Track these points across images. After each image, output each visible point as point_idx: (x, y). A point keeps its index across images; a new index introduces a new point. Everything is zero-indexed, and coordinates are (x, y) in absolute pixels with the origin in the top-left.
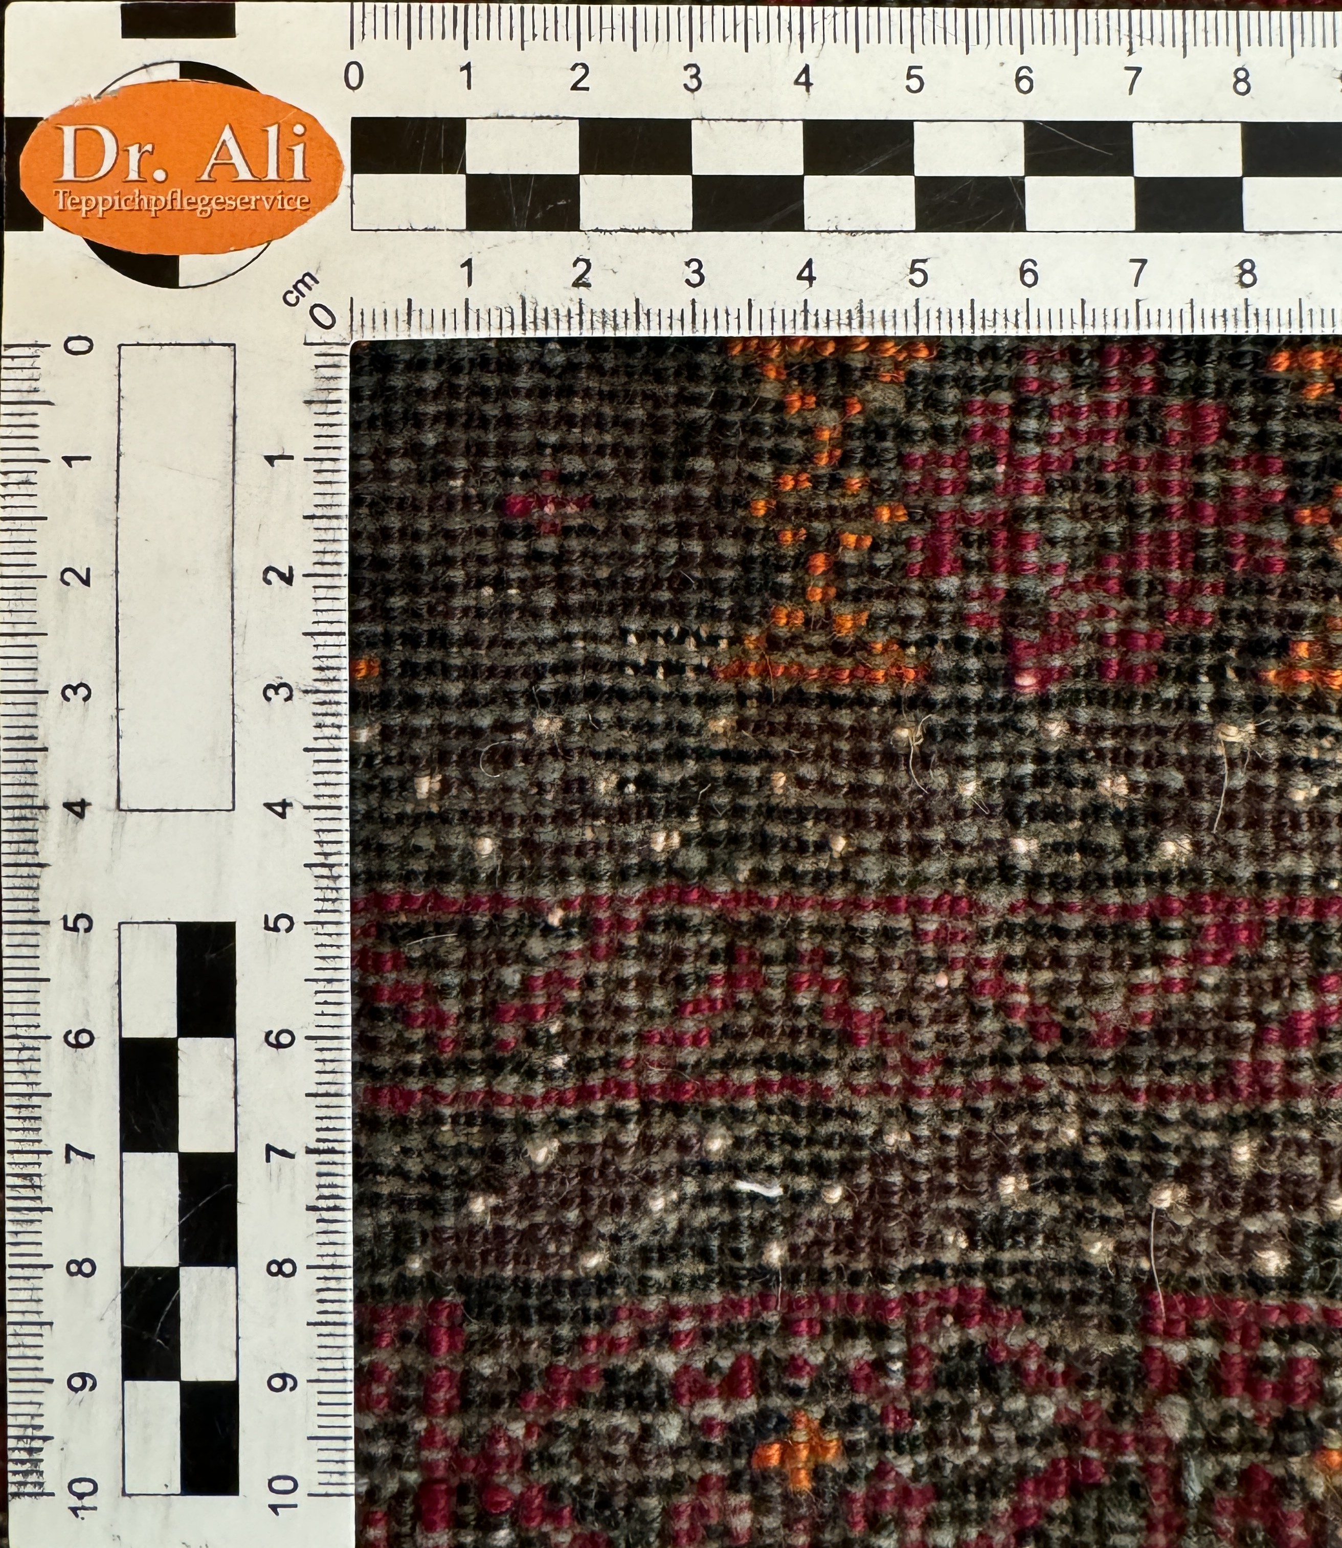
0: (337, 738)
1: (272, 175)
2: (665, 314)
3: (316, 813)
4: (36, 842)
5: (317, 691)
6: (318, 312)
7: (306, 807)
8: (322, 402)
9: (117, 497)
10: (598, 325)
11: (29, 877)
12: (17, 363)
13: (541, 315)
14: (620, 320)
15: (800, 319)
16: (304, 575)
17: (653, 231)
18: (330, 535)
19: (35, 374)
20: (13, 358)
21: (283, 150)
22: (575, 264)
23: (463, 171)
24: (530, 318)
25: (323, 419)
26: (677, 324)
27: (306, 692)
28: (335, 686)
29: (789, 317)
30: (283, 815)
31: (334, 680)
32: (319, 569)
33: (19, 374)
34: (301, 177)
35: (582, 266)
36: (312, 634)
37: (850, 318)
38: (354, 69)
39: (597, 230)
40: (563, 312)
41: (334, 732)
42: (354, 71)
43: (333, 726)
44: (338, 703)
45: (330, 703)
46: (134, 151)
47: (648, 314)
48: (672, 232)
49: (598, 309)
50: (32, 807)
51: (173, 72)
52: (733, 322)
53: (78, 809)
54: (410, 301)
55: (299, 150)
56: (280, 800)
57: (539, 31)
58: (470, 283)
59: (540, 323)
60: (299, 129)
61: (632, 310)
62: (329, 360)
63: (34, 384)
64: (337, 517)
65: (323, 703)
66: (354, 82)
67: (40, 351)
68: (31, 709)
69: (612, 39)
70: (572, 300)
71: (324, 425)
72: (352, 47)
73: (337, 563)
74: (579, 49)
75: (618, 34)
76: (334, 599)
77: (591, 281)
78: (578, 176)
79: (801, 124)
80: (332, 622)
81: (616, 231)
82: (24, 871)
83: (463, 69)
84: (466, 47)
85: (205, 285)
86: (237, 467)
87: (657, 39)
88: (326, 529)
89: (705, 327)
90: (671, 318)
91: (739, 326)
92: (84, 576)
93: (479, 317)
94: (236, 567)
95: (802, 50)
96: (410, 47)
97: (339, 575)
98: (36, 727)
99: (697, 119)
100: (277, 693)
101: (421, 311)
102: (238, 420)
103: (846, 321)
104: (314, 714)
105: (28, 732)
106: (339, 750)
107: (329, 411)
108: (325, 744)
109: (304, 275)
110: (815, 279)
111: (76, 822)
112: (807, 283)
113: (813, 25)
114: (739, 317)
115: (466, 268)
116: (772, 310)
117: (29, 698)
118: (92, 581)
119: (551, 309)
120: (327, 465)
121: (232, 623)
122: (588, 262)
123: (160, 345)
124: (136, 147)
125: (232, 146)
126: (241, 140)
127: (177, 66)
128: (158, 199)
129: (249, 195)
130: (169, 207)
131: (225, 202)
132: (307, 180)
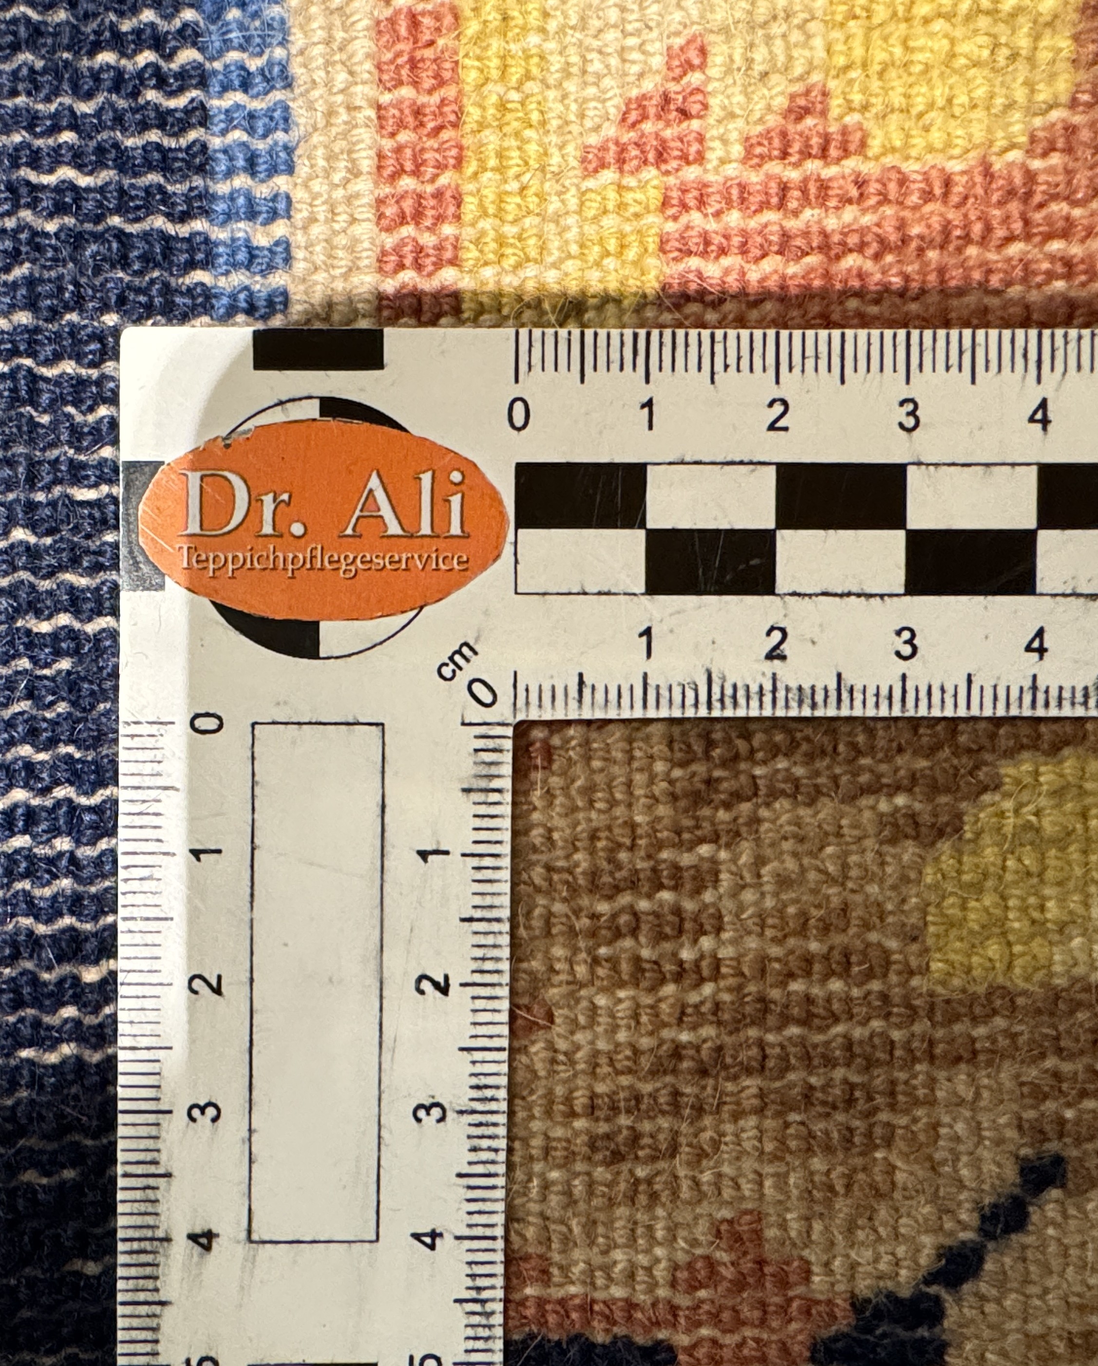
0: (493, 1162)
1: (426, 529)
2: (872, 691)
3: (468, 1244)
4: (156, 1278)
5: (473, 1112)
6: (477, 688)
7: (458, 1238)
8: (481, 790)
9: (252, 895)
10: (794, 704)
11: (148, 1316)
12: (137, 742)
13: (729, 691)
14: (819, 698)
15: (1027, 698)
16: (462, 985)
17: (859, 595)
18: (490, 940)
19: (159, 755)
20: (133, 736)
21: (439, 503)
22: (769, 633)
23: (642, 525)
24: (716, 695)
25: (483, 810)
26: (884, 704)
27: (461, 1112)
28: (493, 1106)
29: (1014, 694)
30: (432, 1247)
31: (493, 1099)
32: (478, 978)
33: (139, 755)
34: (459, 532)
35: (777, 636)
36: (469, 1050)
37: (1086, 696)
38: (519, 407)
39: (794, 594)
40: (754, 689)
41: (490, 1156)
42: (519, 409)
43: (490, 1149)
44: (495, 1125)
45: (487, 1125)
46: (268, 499)
47: (851, 691)
48: (882, 596)
49: (794, 685)
50: (152, 1239)
51: (312, 410)
52: (949, 701)
53: (204, 1241)
54: (581, 675)
55: (456, 500)
56: (428, 1230)
57: (732, 360)
58: (649, 655)
59: (728, 701)
60: (456, 477)
61: (832, 686)
62: (490, 744)
63: (156, 767)
64: (498, 920)
65: (480, 1125)
66: (519, 421)
67: (163, 729)
68: (153, 1131)
69: (816, 370)
70: (764, 674)
71: (483, 816)
72: (517, 381)
73: (498, 972)
74: (777, 382)
75: (823, 364)
76: (495, 1011)
77: (787, 653)
78: (774, 531)
79: (1035, 468)
80: (491, 1037)
81: (817, 595)
82: (143, 1310)
83: (643, 406)
84: (647, 381)
85: (350, 655)
86: (386, 863)
87: (868, 370)
88: (486, 933)
89: (917, 706)
90: (877, 695)
91: (956, 706)
92: (214, 983)
93: (658, 694)
94: (385, 975)
95: (1039, 381)
96: (582, 381)
97: (500, 985)
98: (158, 1151)
99: (913, 464)
100: (428, 1114)
101: (593, 687)
102: (387, 810)
103: (1082, 700)
104: (469, 1137)
105: (149, 1156)
106: (495, 1175)
107: (490, 800)
108: (480, 1169)
109: (462, 646)
110: (1046, 650)
111: (201, 1256)
112: (1036, 655)
113: (1053, 350)
114: (955, 696)
115: (644, 638)
116: (995, 687)
117: (151, 1118)
118: (223, 989)
119: (740, 685)
120: (488, 862)
121: (381, 1037)
122: (783, 631)
123: (299, 724)
124: (271, 496)
125: (380, 496)
126: (390, 488)
127: (317, 402)
128: (295, 557)
129: (399, 553)
130: (308, 566)
131: (371, 561)
132: (465, 536)
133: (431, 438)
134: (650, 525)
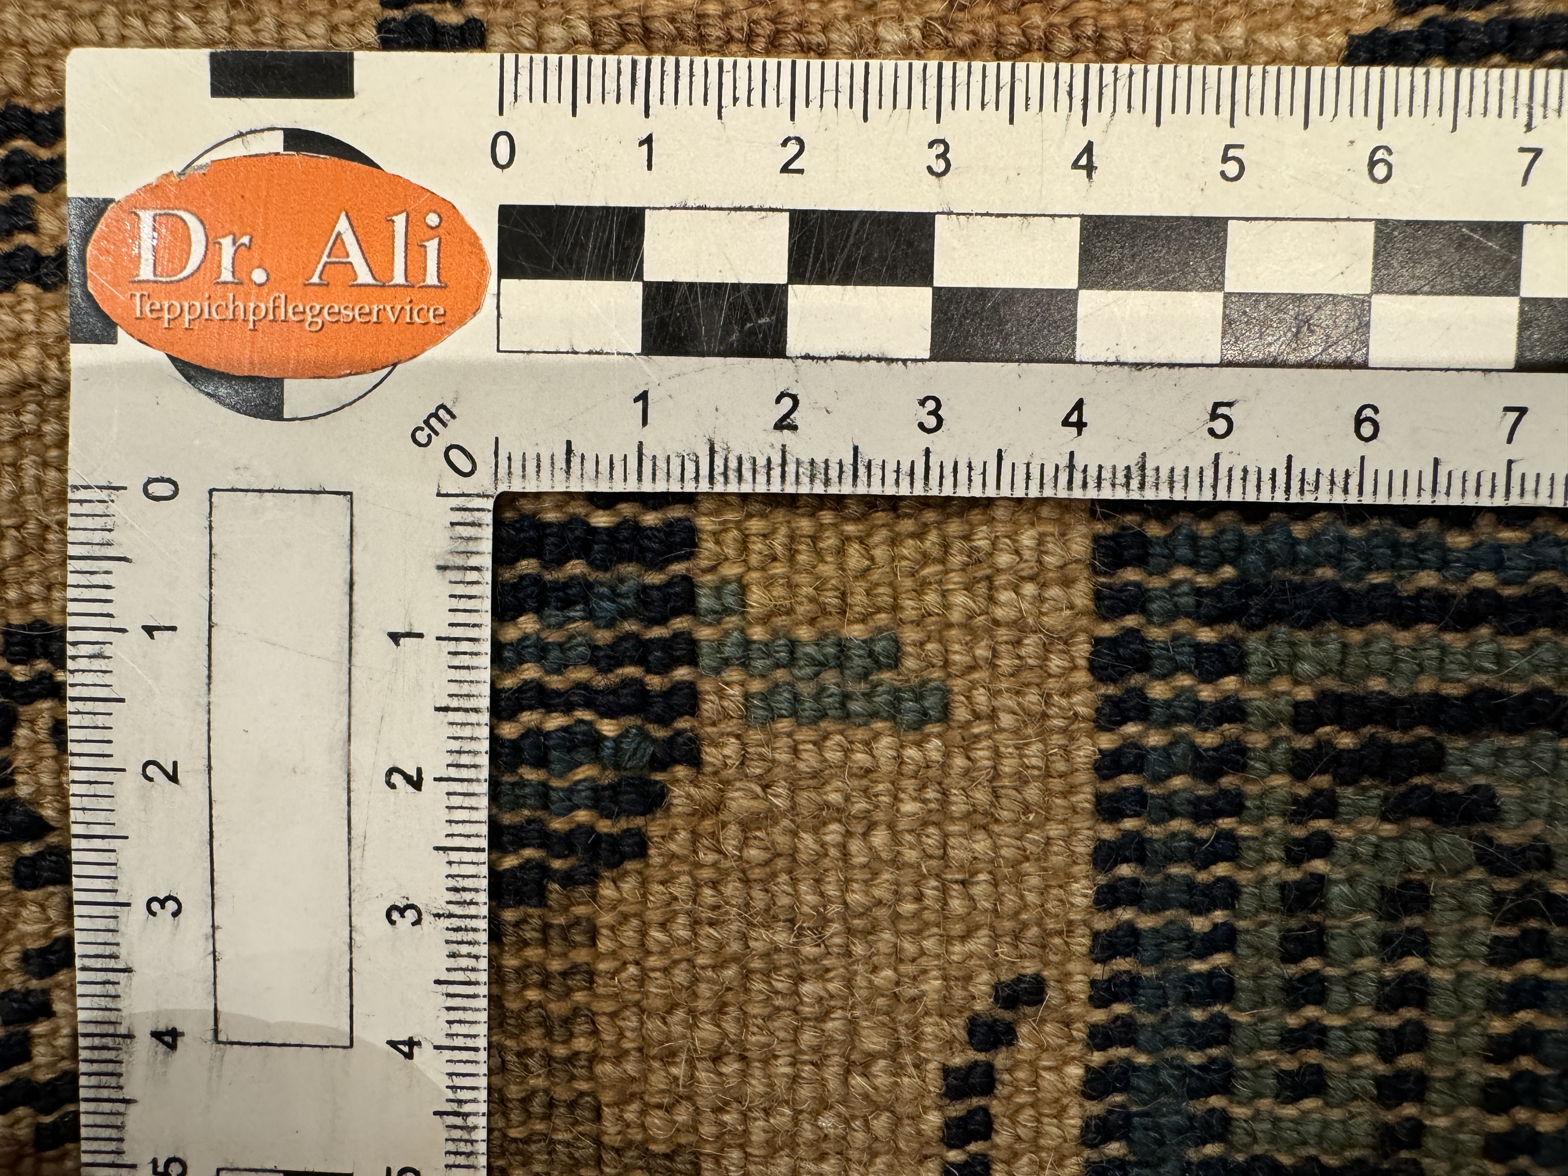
0: (473, 970)
1: (399, 278)
2: (891, 467)
3: (448, 1054)
4: (120, 1075)
5: (451, 916)
6: (454, 454)
7: (437, 1047)
8: (458, 568)
9: (209, 677)
10: (805, 480)
11: (111, 1113)
12: (86, 508)
13: (733, 464)
14: (834, 473)
15: (1063, 477)
16: (435, 779)
17: (879, 360)
18: (467, 732)
19: (109, 522)
20: (81, 502)
21: (414, 249)
22: (778, 401)
23: (639, 277)
24: (719, 468)
25: (460, 590)
26: (905, 481)
27: (438, 916)
28: (472, 910)
29: (1049, 472)
30: (409, 1056)
31: (472, 903)
32: (453, 773)
33: (89, 523)
34: (435, 282)
35: (787, 403)
36: (445, 849)
37: (1128, 477)
38: (503, 141)
39: (807, 357)
40: (761, 462)
41: (471, 962)
42: (503, 144)
43: (469, 955)
44: (475, 930)
45: (466, 930)
46: (227, 243)
47: (869, 466)
48: (904, 361)
49: (805, 459)
50: (114, 1035)
51: (275, 143)
52: (977, 479)
53: (168, 1039)
54: (569, 443)
55: (432, 246)
56: (405, 1038)
57: (742, 93)
58: (645, 422)
59: (732, 475)
60: (433, 219)
61: (848, 460)
62: (468, 517)
63: (107, 536)
64: (476, 710)
65: (457, 929)
66: (503, 159)
67: (114, 494)
68: (111, 924)
69: (836, 105)
70: (772, 446)
71: (461, 597)
72: (501, 112)
73: (475, 766)
74: (792, 118)
75: (844, 99)
76: (472, 808)
77: (797, 423)
78: (785, 286)
79: (1078, 220)
80: (469, 836)
81: (832, 359)
82: (107, 1107)
83: (641, 144)
84: (647, 115)
85: (316, 417)
86: (354, 645)
87: (895, 107)
88: (462, 724)
89: (941, 484)
90: (898, 471)
91: (984, 485)
92: (170, 771)
93: (654, 465)
94: (354, 766)
95: (1084, 122)
96: (574, 114)
97: (478, 780)
98: (117, 944)
99: (942, 213)
100: (403, 916)
101: (583, 457)
102: (355, 587)
103: (1124, 480)
104: (447, 942)
105: (108, 950)
106: (477, 983)
107: (468, 579)
108: (459, 976)
109: (438, 408)
110: (1085, 425)
111: (166, 1054)
112: (1074, 430)
113: (1101, 88)
114: (984, 473)
115: (640, 403)
116: (1028, 465)
117: (109, 910)
118: (180, 777)
119: (745, 457)
120: (465, 646)
121: (349, 833)
122: (795, 399)
123: (260, 491)
124: (230, 239)
125: (349, 239)
126: (360, 231)
127: (281, 134)
128: (257, 307)
129: (370, 304)
130: (271, 317)
131: (339, 313)
132: (442, 286)
133: (406, 176)
134: (649, 276)
